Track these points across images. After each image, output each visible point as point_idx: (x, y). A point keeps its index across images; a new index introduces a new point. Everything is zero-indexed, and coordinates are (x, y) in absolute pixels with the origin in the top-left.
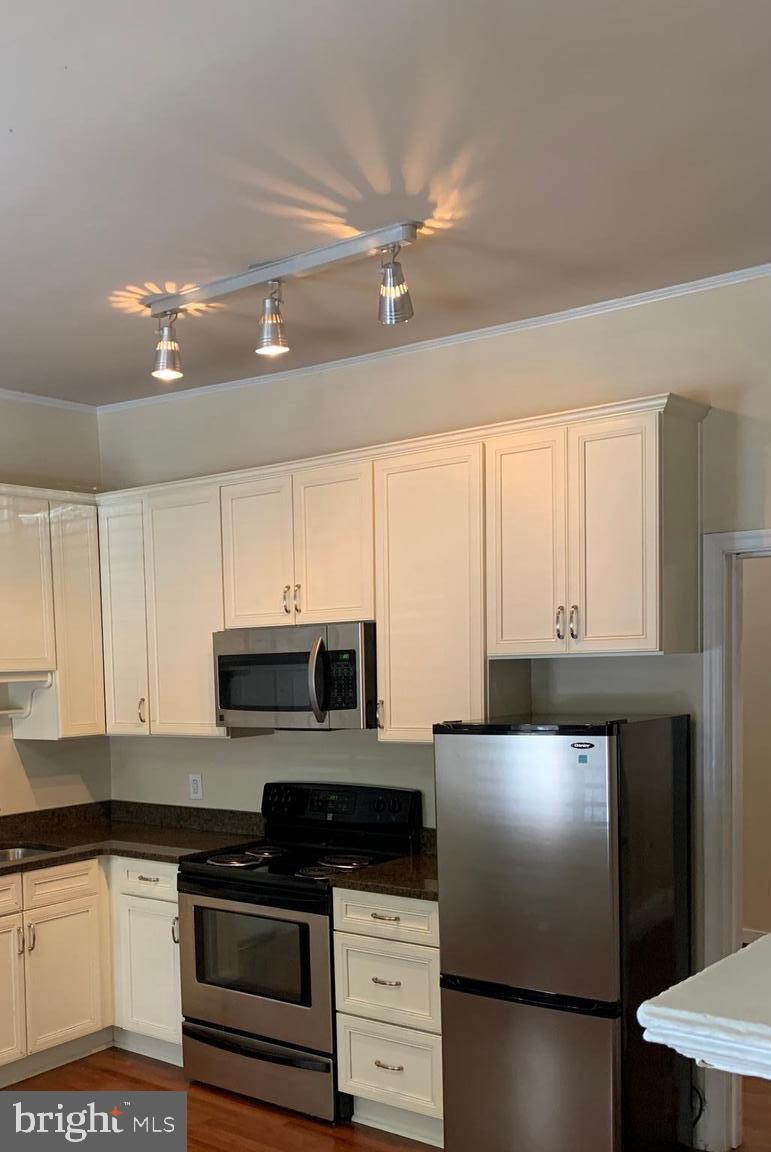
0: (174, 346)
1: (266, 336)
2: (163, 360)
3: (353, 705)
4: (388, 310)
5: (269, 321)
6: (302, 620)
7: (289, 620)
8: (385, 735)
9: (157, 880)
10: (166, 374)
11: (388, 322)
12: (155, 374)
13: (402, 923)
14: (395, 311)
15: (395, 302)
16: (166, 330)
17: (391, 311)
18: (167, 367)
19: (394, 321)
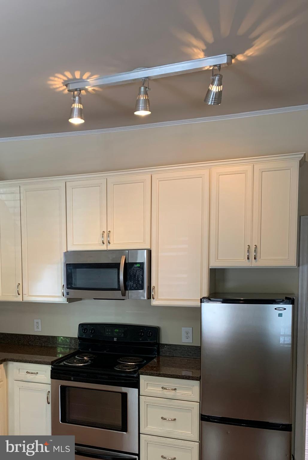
0: (81, 106)
1: (141, 105)
2: (76, 113)
3: (142, 288)
4: (211, 97)
5: (142, 98)
6: (111, 247)
7: (104, 248)
8: (154, 302)
9: (37, 373)
10: (76, 121)
11: (210, 103)
12: (71, 121)
13: (177, 391)
14: (215, 99)
15: (216, 94)
16: (77, 98)
17: (212, 98)
18: (78, 117)
19: (213, 103)
